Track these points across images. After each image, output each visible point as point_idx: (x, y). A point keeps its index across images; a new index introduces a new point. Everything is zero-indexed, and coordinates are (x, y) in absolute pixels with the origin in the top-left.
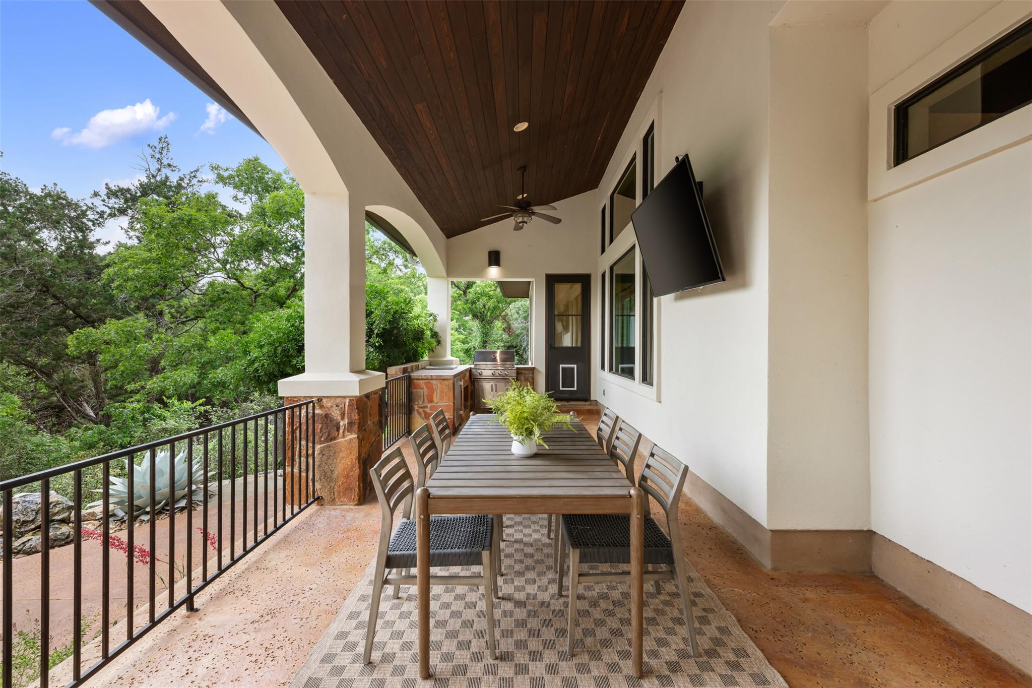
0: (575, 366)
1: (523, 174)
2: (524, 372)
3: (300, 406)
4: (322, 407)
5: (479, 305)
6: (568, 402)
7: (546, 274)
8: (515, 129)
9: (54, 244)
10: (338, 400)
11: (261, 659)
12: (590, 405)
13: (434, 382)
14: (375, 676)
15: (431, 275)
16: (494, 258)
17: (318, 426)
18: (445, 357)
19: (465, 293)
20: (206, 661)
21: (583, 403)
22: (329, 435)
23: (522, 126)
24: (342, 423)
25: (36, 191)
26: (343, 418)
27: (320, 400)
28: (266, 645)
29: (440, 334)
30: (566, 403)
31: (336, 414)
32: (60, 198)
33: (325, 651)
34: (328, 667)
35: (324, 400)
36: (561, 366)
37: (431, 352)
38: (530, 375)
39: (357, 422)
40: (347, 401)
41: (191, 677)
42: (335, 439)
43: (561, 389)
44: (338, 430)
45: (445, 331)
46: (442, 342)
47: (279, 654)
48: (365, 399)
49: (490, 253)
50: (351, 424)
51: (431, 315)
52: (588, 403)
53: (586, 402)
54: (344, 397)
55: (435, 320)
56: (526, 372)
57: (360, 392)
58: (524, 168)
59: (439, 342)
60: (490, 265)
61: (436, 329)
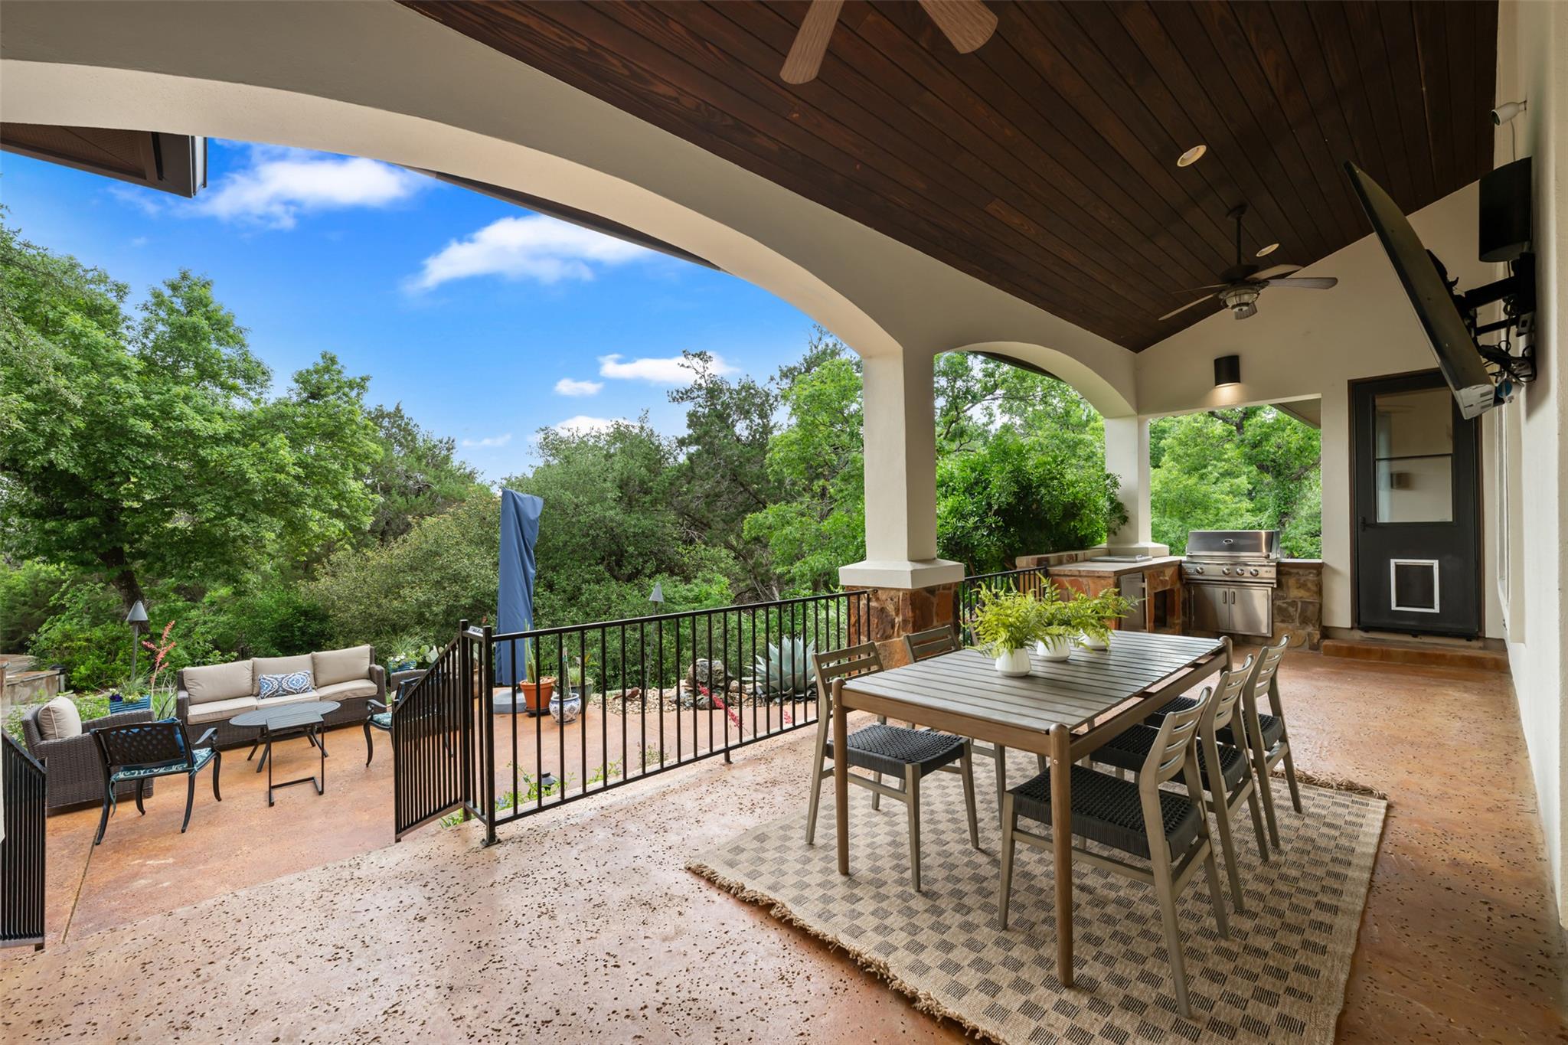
0: (1436, 563)
1: (1239, 220)
2: (1295, 571)
3: (859, 594)
4: (877, 599)
5: (1269, 447)
6: (1415, 636)
7: (1350, 382)
8: (1179, 164)
9: (746, 433)
10: (892, 593)
11: (745, 809)
12: (1484, 648)
13: (1084, 580)
14: (808, 854)
15: (1107, 414)
16: (1228, 369)
17: (874, 621)
18: (1137, 542)
19: (1240, 427)
20: (714, 796)
21: (1463, 642)
22: (884, 632)
23: (1195, 154)
24: (897, 620)
25: (735, 386)
26: (897, 615)
27: (876, 590)
28: (755, 802)
29: (1128, 506)
30: (1408, 638)
31: (890, 608)
32: (750, 388)
33: (787, 822)
34: (781, 832)
35: (880, 592)
36: (1393, 562)
37: (1112, 535)
38: (1311, 577)
39: (911, 620)
40: (901, 594)
41: (701, 802)
42: (890, 637)
43: (1394, 607)
44: (893, 627)
45: (1135, 500)
46: (1131, 519)
47: (758, 810)
48: (925, 594)
49: (1218, 362)
50: (905, 621)
51: (1108, 477)
52: (1474, 643)
53: (1469, 640)
54: (898, 590)
55: (1116, 484)
56: (1301, 572)
57: (913, 583)
58: (1239, 209)
59: (1125, 520)
60: (1219, 380)
61: (1120, 499)
